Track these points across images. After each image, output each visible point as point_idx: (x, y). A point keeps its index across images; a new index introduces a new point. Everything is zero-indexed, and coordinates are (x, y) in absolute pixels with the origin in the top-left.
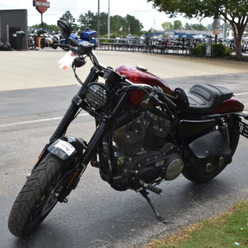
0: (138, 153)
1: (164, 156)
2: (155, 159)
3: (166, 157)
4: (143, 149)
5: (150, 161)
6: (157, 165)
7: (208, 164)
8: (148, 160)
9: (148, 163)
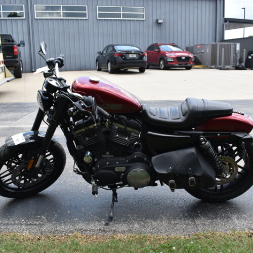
0: (104, 156)
1: (126, 163)
2: (116, 164)
3: (128, 165)
4: (108, 153)
5: (109, 164)
6: (117, 169)
7: (170, 181)
8: (108, 163)
9: (107, 166)
